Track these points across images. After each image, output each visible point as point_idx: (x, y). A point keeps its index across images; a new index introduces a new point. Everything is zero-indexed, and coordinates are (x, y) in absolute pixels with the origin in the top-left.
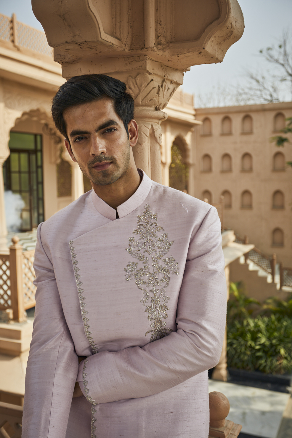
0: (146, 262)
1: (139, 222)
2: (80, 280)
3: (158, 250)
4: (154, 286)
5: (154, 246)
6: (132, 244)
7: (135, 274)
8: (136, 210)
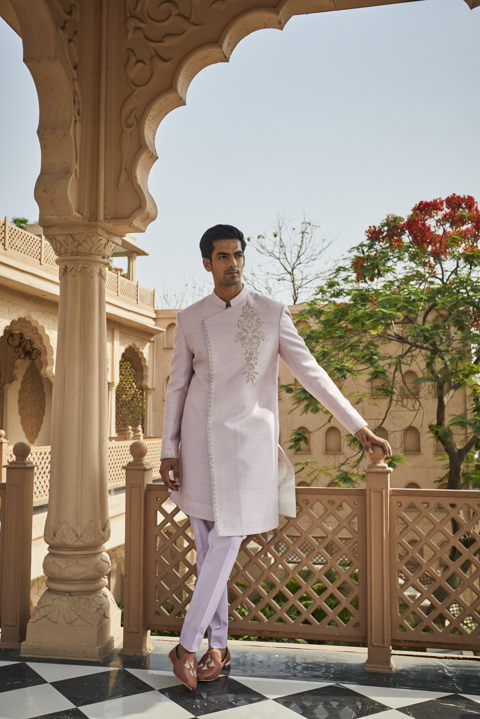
0: (248, 332)
1: (243, 310)
2: (209, 340)
3: (254, 327)
4: (251, 346)
5: (252, 324)
6: (240, 322)
7: (241, 339)
8: (241, 303)
